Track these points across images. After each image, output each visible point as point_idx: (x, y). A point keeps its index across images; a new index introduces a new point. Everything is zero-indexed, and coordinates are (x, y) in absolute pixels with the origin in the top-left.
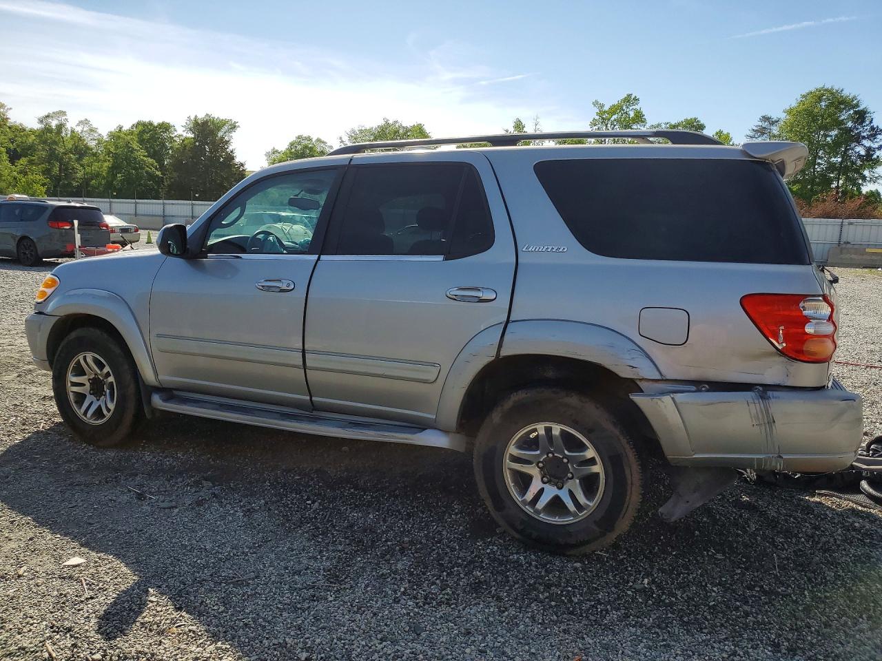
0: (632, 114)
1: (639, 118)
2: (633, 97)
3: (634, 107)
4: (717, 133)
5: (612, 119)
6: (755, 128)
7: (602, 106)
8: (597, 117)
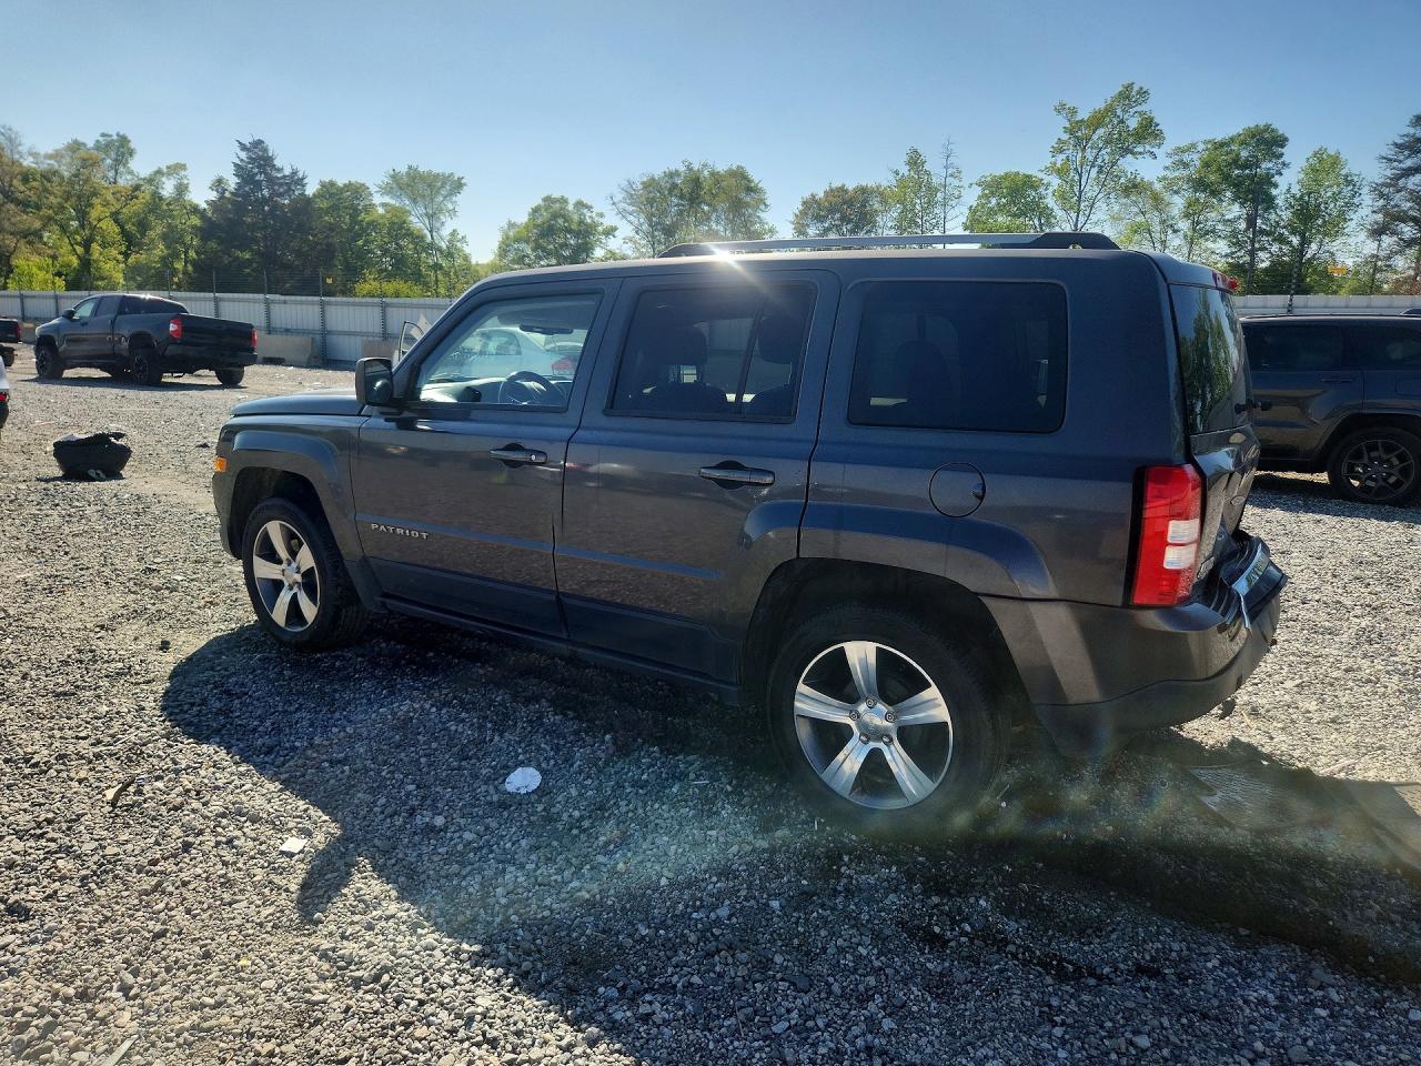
0: (1133, 123)
1: (1148, 131)
2: (1136, 88)
3: (1138, 108)
4: (1315, 154)
5: (1095, 137)
6: (1400, 141)
7: (1074, 111)
8: (1065, 137)
